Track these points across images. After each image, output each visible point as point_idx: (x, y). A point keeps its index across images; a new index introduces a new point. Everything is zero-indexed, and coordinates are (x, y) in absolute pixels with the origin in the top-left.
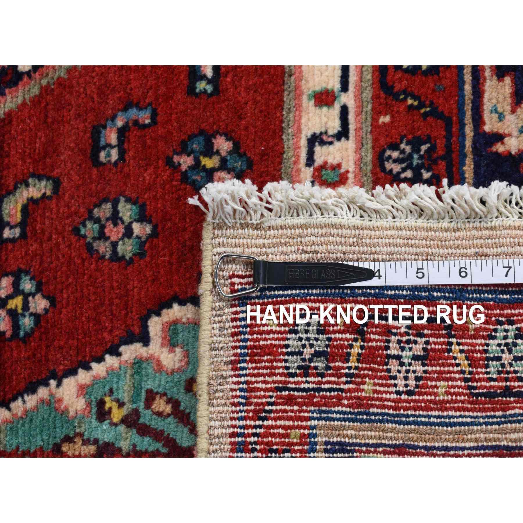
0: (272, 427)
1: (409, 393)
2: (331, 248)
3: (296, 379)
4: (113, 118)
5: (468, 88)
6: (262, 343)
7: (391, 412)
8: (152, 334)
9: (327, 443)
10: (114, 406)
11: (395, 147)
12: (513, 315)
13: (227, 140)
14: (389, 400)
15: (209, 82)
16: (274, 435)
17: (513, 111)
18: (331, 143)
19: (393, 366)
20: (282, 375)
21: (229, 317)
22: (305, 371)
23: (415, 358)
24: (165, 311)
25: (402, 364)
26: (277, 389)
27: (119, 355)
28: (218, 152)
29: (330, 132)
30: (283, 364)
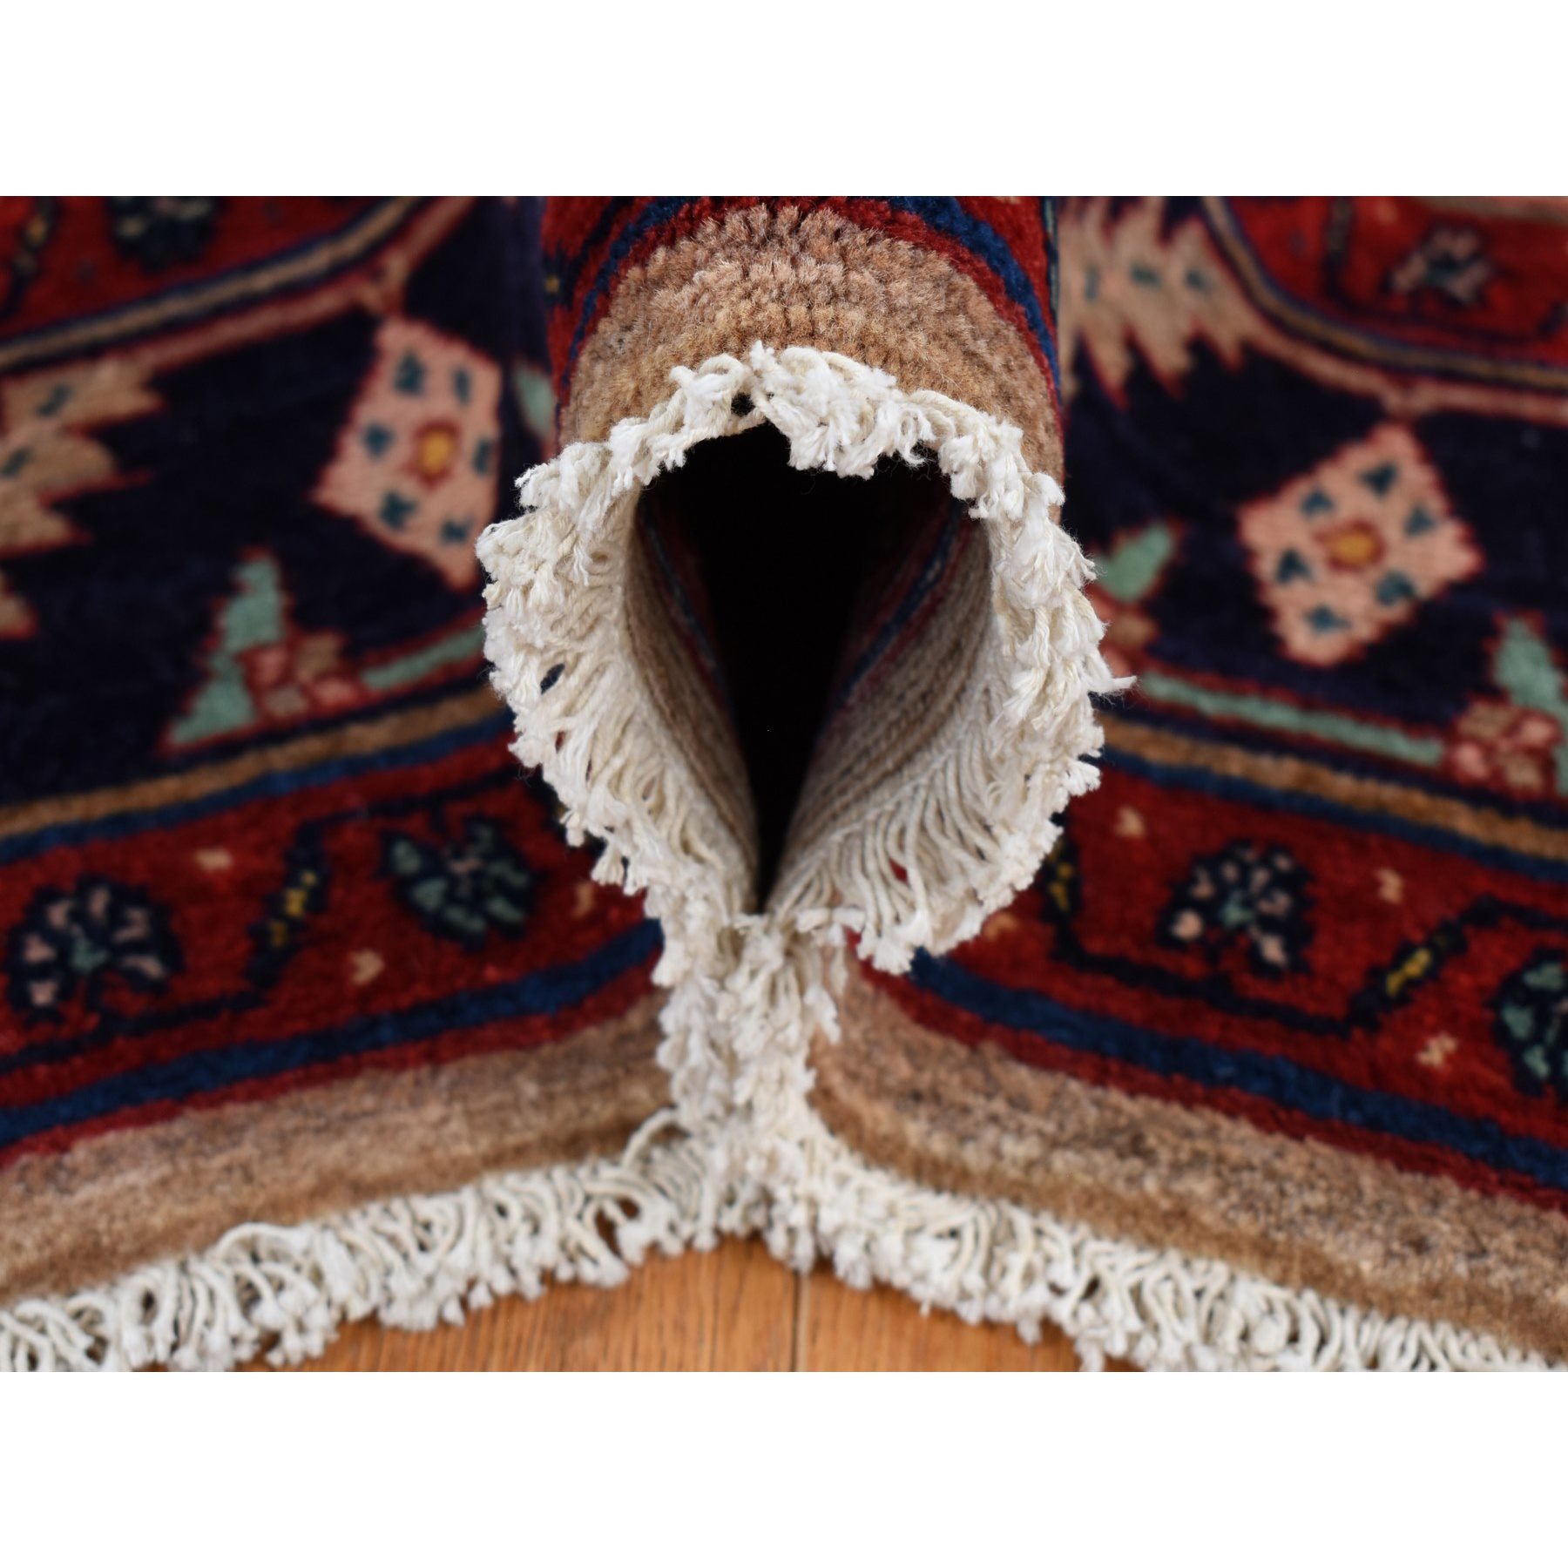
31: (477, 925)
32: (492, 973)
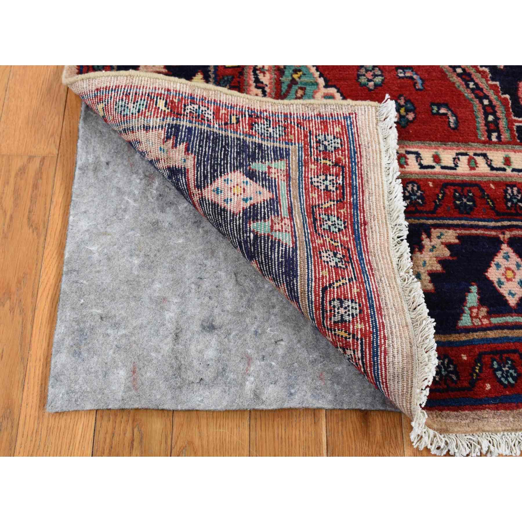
0: (294, 129)
1: (312, 183)
2: (371, 153)
3: (314, 138)
4: (417, 74)
5: (451, 222)
6: (329, 125)
7: (303, 175)
8: (328, 89)
9: (289, 149)
10: (299, 75)
11: (419, 188)
12: (348, 229)
13: (413, 118)
14: (308, 174)
15: (438, 111)
16: (291, 129)
17: (442, 243)
18: (417, 161)
19: (323, 177)
20: (316, 133)
21: (338, 112)
22: (318, 142)
23: (327, 186)
24: (339, 94)
25: (324, 180)
26: (310, 131)
27: (320, 77)
28: (407, 114)
29: (422, 161)
30: (320, 134)
31: (506, 382)
32: (507, 393)
